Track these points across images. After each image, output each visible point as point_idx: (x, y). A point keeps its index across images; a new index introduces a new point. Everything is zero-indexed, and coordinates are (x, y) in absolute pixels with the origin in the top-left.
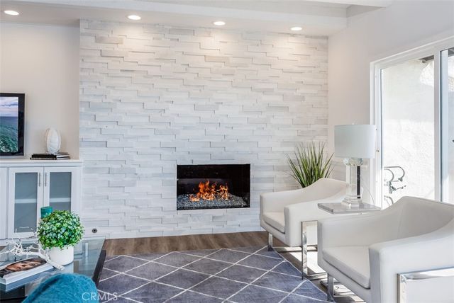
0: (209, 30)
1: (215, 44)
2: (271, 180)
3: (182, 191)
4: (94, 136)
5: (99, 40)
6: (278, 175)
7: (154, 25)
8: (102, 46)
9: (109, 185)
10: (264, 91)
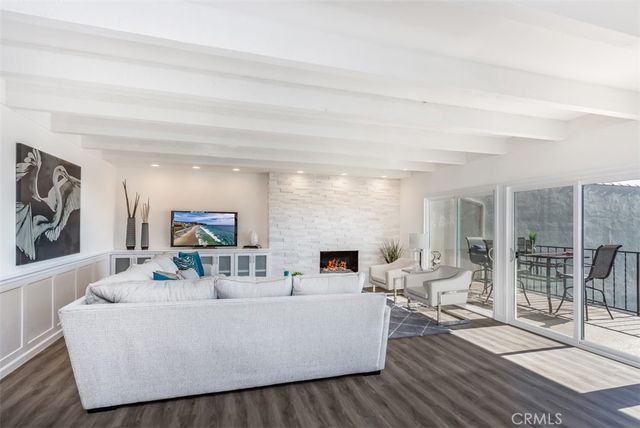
0: (337, 176)
1: (340, 184)
2: (370, 259)
3: (323, 265)
4: (277, 236)
5: (279, 183)
6: (373, 256)
7: (308, 175)
8: (281, 187)
9: (285, 263)
10: (366, 210)
